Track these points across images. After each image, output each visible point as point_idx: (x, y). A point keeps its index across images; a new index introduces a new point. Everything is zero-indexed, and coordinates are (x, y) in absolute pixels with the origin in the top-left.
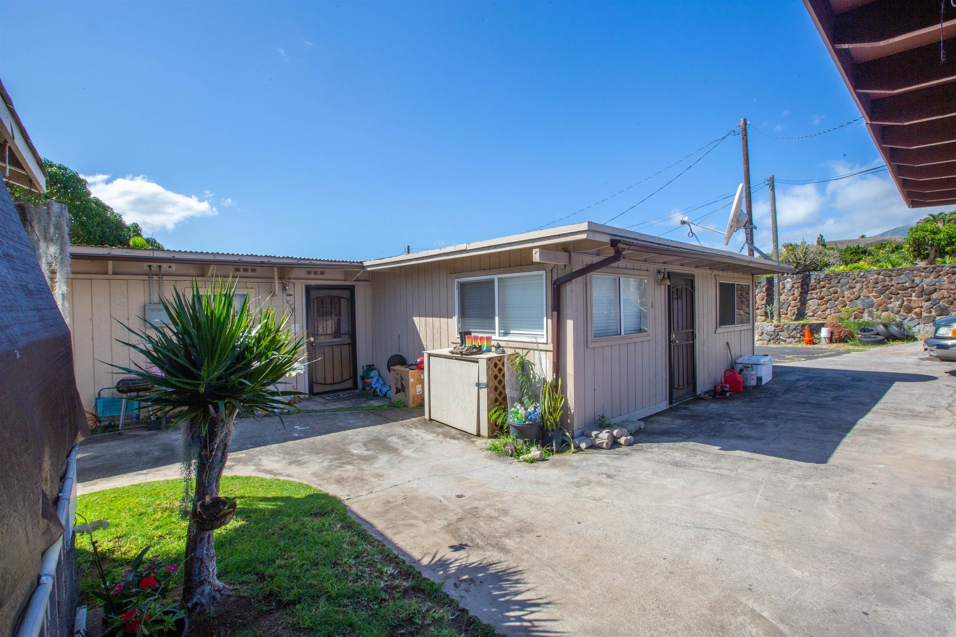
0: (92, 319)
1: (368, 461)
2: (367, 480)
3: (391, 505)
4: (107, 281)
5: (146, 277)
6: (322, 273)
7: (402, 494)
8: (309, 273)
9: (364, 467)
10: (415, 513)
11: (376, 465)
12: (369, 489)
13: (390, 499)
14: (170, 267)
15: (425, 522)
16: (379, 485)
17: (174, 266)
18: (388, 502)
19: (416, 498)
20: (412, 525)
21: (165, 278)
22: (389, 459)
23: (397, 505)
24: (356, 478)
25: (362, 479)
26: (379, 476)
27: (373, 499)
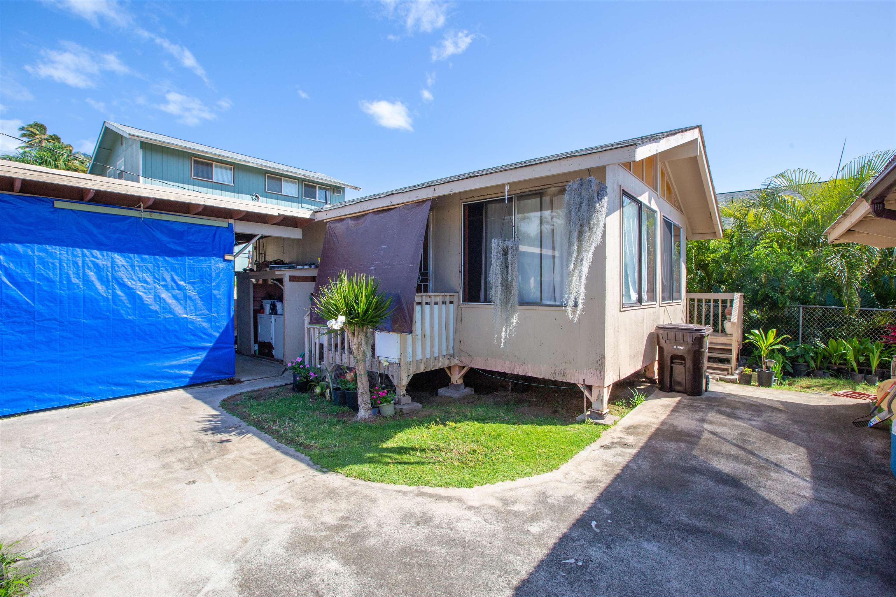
1: (303, 537)
2: (298, 499)
3: (270, 469)
7: (256, 483)
9: (306, 523)
10: (248, 464)
11: (287, 527)
12: (293, 486)
13: (269, 476)
15: (242, 457)
16: (282, 492)
18: (271, 473)
19: (243, 478)
20: (254, 454)
22: (265, 548)
23: (264, 469)
24: (313, 500)
25: (304, 499)
26: (282, 507)
27: (288, 475)
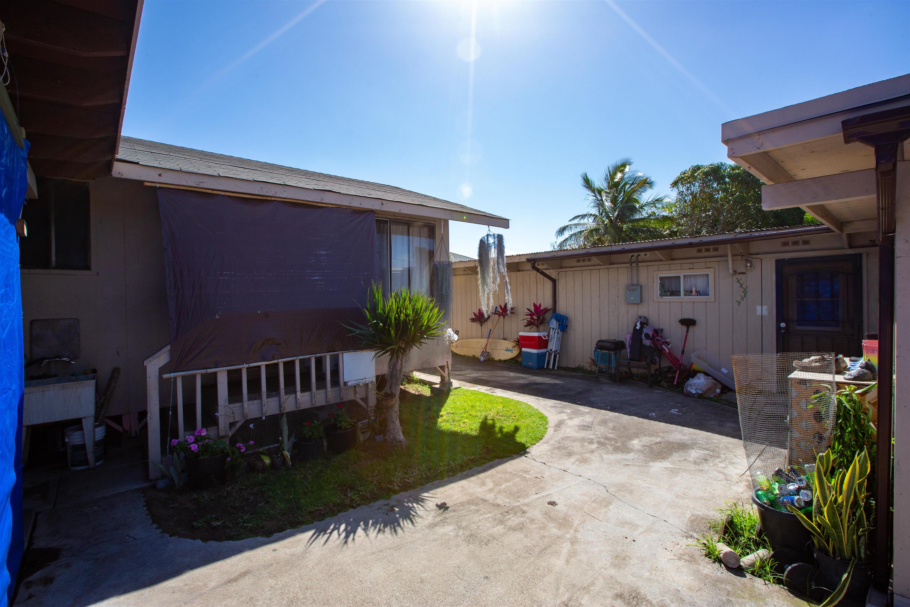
0: (599, 297)
4: (607, 270)
5: (628, 265)
6: (806, 242)
8: (785, 244)
14: (646, 255)
17: (648, 253)
21: (640, 264)
